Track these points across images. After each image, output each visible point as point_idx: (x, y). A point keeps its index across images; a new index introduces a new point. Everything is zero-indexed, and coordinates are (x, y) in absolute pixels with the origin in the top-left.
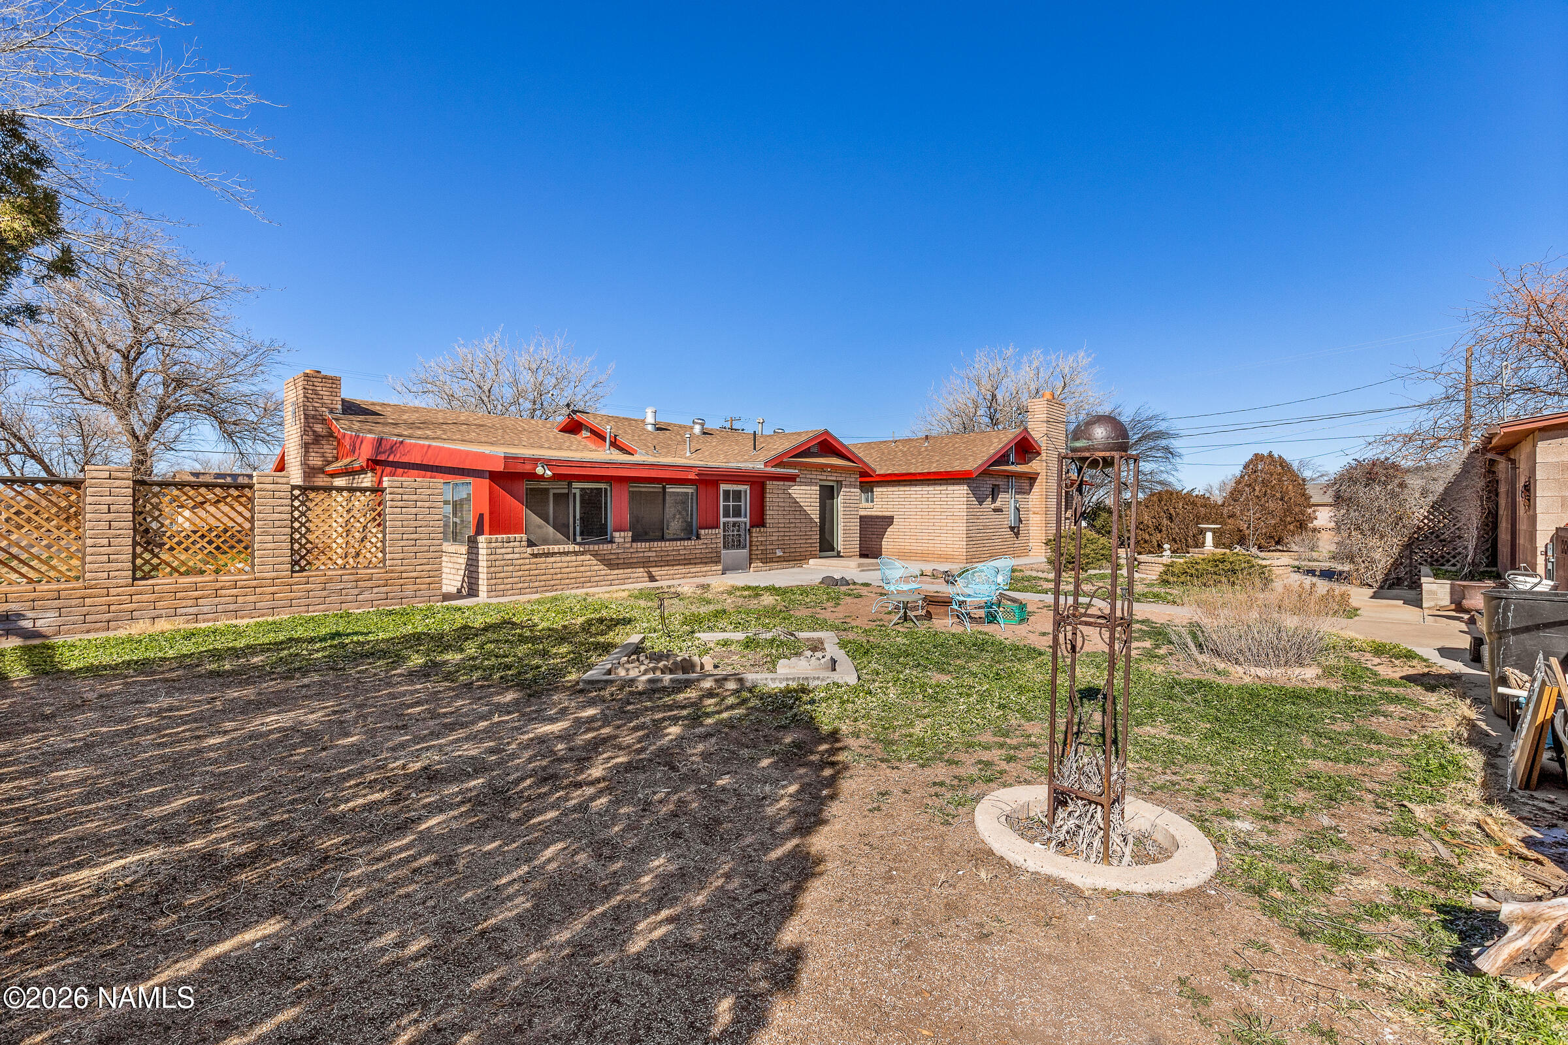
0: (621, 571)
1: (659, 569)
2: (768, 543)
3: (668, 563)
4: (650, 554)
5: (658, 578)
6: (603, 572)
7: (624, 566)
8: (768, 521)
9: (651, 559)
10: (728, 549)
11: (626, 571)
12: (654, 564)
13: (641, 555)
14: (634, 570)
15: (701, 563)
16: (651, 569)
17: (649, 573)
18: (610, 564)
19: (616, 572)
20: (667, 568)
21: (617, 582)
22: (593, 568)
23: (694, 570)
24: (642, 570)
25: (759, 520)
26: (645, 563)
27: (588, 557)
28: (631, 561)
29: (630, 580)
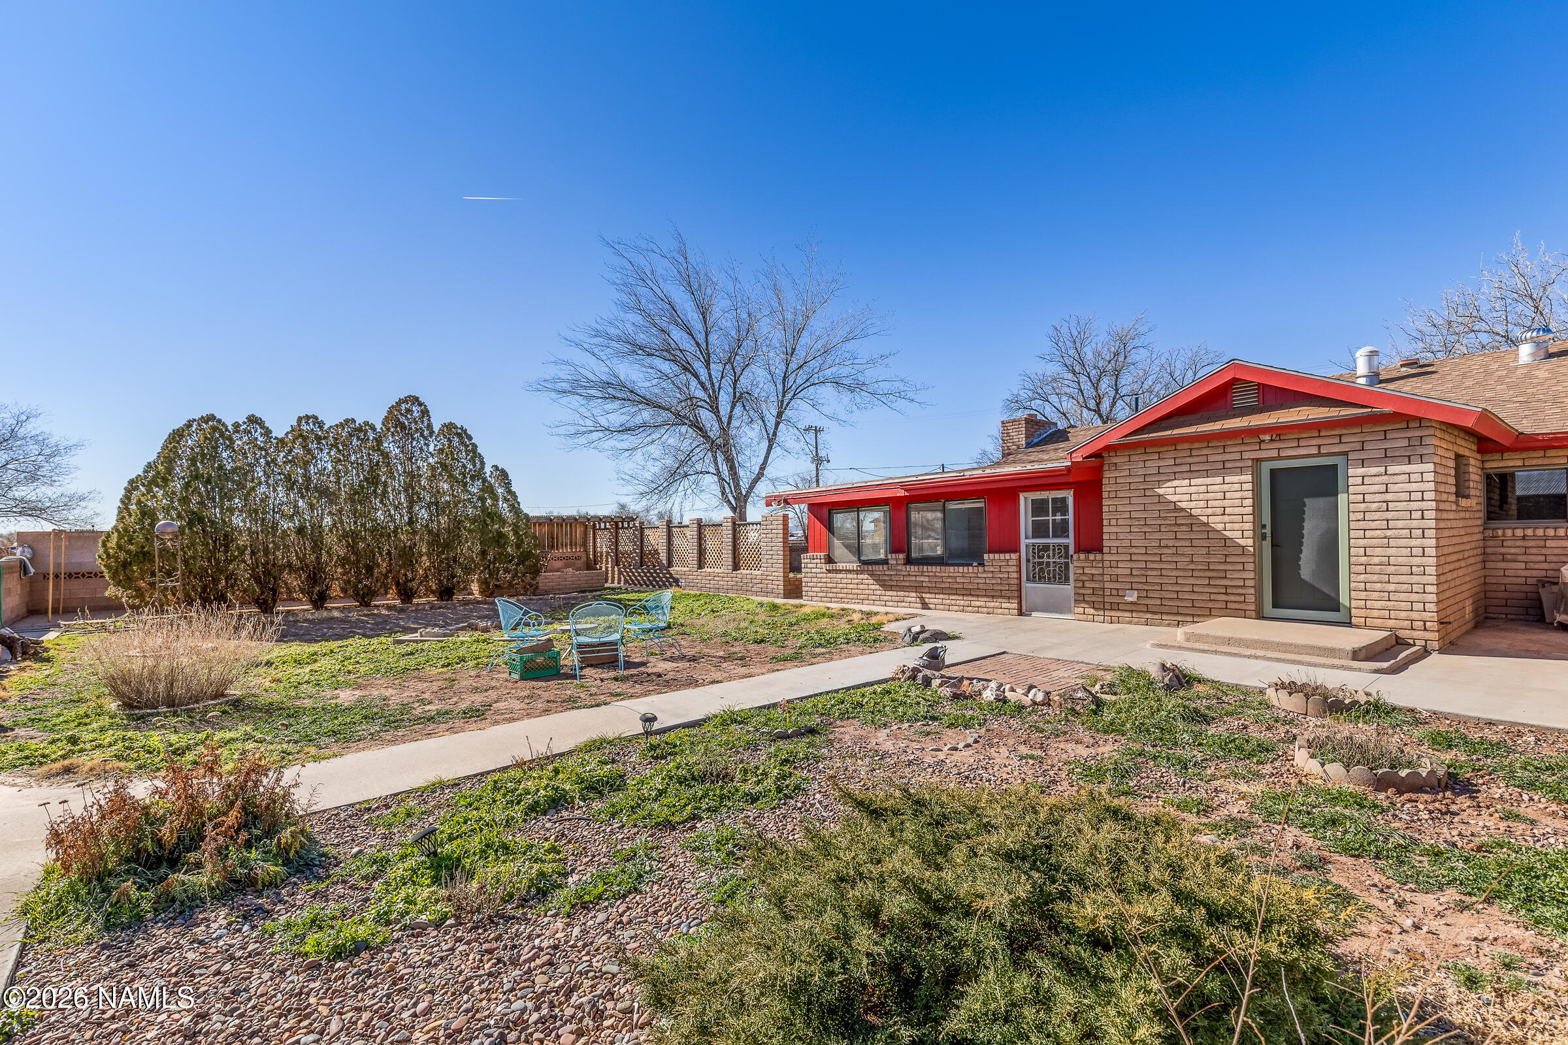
0: (895, 593)
1: (933, 596)
2: (1107, 578)
3: (942, 591)
4: (922, 579)
5: (931, 606)
6: (879, 592)
7: (898, 588)
8: (1105, 543)
9: (924, 584)
10: (1034, 581)
11: (899, 593)
12: (927, 590)
13: (914, 578)
14: (907, 594)
15: (986, 596)
16: (924, 595)
17: (922, 598)
18: (886, 586)
19: (890, 593)
20: (941, 596)
21: (891, 603)
22: (870, 587)
23: (978, 604)
24: (914, 594)
25: (1091, 542)
26: (918, 588)
27: (866, 576)
28: (903, 584)
29: (903, 604)
